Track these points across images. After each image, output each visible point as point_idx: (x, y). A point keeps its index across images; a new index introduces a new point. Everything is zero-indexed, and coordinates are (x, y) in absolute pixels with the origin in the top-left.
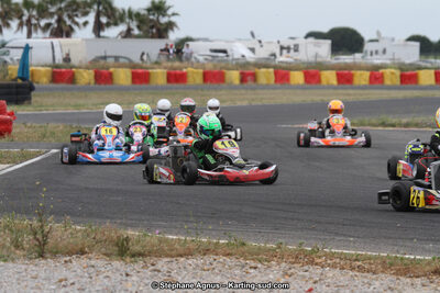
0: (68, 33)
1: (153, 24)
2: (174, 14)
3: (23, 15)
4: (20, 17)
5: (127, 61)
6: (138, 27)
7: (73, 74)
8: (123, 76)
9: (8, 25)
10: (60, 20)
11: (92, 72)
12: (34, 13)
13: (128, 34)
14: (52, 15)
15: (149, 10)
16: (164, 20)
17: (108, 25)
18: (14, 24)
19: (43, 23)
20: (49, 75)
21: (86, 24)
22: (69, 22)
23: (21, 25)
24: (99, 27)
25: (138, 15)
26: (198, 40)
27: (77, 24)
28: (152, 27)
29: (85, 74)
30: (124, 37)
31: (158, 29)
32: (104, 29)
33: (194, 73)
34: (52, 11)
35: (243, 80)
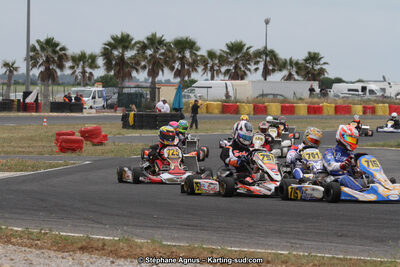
0: (242, 79)
1: (310, 69)
2: (325, 63)
3: (208, 63)
4: (206, 66)
5: (281, 98)
6: (297, 72)
7: (238, 107)
8: (275, 109)
9: (196, 70)
10: (236, 67)
11: (252, 105)
12: (217, 62)
13: (289, 77)
14: (230, 63)
15: (306, 60)
16: (317, 67)
17: (273, 71)
18: (200, 69)
19: (223, 69)
20: (220, 107)
22: (243, 69)
23: (205, 69)
24: (266, 73)
25: (297, 64)
27: (249, 70)
28: (308, 73)
29: (246, 107)
30: (287, 80)
31: (313, 74)
32: (269, 74)
33: (328, 107)
34: (231, 60)
35: (365, 112)
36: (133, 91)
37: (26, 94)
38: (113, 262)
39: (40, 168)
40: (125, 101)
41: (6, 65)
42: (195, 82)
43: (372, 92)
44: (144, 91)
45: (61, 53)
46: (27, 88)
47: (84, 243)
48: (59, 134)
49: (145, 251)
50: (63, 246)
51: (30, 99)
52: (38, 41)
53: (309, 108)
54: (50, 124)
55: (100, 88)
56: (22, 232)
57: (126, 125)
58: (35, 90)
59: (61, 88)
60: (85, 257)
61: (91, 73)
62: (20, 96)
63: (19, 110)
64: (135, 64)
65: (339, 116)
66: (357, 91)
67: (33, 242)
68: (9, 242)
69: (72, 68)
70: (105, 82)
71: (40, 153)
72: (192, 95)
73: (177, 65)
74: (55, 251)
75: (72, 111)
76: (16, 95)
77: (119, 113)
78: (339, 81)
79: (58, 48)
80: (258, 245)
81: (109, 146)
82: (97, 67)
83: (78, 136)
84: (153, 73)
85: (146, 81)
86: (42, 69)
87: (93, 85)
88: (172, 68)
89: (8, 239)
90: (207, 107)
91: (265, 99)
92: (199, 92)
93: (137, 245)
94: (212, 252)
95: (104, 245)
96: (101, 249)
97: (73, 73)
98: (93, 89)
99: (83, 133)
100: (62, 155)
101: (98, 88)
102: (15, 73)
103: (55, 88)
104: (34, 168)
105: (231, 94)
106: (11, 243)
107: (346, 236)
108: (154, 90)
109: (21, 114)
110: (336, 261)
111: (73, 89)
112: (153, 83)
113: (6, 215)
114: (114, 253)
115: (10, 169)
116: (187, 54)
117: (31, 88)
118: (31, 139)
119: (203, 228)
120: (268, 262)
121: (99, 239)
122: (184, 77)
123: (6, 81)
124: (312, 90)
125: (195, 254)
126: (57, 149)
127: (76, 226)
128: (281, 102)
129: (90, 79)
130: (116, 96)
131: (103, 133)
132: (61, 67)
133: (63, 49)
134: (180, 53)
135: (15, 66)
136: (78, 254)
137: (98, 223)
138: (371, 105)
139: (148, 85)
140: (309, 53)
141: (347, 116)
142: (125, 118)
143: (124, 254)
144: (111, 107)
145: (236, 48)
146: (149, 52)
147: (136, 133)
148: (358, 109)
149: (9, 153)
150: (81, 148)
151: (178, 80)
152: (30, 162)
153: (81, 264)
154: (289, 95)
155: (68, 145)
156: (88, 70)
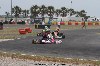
0: (65, 16)
1: (82, 14)
2: (86, 13)
3: (57, 12)
4: (56, 13)
6: (79, 15)
7: (64, 23)
8: (73, 24)
10: (64, 13)
11: (68, 23)
12: (59, 12)
13: (77, 16)
15: (81, 12)
16: (84, 13)
17: (73, 14)
18: (55, 14)
19: (61, 14)
21: (69, 14)
23: (56, 14)
24: (71, 15)
25: (79, 13)
26: (91, 17)
27: (67, 14)
28: (82, 15)
29: (66, 23)
30: (76, 17)
31: (83, 15)
32: (72, 15)
33: (87, 23)
34: (63, 12)
35: (96, 25)
36: (38, 19)
37: (11, 20)
38: (35, 61)
39: (15, 38)
40: (36, 22)
41: (6, 13)
42: (53, 17)
43: (98, 20)
44: (41, 19)
45: (20, 10)
46: (12, 18)
47: (27, 57)
48: (20, 30)
49: (43, 59)
50: (22, 57)
51: (12, 21)
52: (14, 7)
53: (82, 23)
54: (17, 27)
55: (30, 19)
56: (12, 54)
57: (36, 28)
58: (14, 19)
59: (20, 19)
60: (28, 60)
61: (28, 15)
62: (10, 20)
63: (9, 24)
64: (39, 13)
65: (89, 25)
66: (94, 19)
67: (15, 56)
68: (9, 56)
69: (23, 13)
70: (31, 17)
71: (15, 35)
72: (53, 20)
73: (49, 13)
74: (20, 59)
75: (23, 24)
76: (9, 20)
77: (35, 25)
78: (89, 17)
79: (19, 9)
80: (70, 57)
81: (32, 33)
82: (29, 13)
83: (25, 30)
84: (43, 15)
85: (41, 17)
86: (15, 14)
87: (28, 18)
88: (48, 14)
89: (8, 56)
90: (57, 23)
91: (71, 21)
92: (54, 20)
93: (41, 57)
94: (59, 59)
95: (32, 57)
96: (32, 58)
97: (23, 15)
98: (28, 19)
99: (26, 30)
100: (21, 35)
101: (29, 18)
102: (9, 15)
103: (19, 18)
104: (14, 38)
105: (62, 20)
106: (9, 57)
107: (93, 55)
108: (43, 19)
109: (10, 25)
110: (90, 61)
111: (23, 19)
112: (43, 17)
113: (8, 50)
114: (35, 59)
115: (8, 39)
116: (52, 10)
117: (13, 18)
118: (13, 31)
119: (57, 53)
120: (73, 62)
121: (31, 56)
122: (51, 16)
123: (6, 17)
124: (83, 19)
125: (55, 59)
126: (19, 33)
127: (25, 53)
128: (75, 22)
129: (27, 16)
130: (34, 20)
131: (31, 30)
132: (20, 13)
133: (21, 9)
134: (50, 10)
135: (9, 13)
136: (26, 59)
137: (30, 52)
138: (98, 23)
139: (42, 18)
140: (82, 10)
141: (92, 25)
142: (36, 26)
143: (37, 59)
144: (32, 23)
145: (64, 9)
146: (42, 10)
147: (39, 30)
148: (94, 24)
149: (8, 34)
150: (26, 33)
151: (49, 16)
152: (13, 37)
153: (27, 62)
154: (77, 20)
155: (22, 33)
156: (27, 14)
